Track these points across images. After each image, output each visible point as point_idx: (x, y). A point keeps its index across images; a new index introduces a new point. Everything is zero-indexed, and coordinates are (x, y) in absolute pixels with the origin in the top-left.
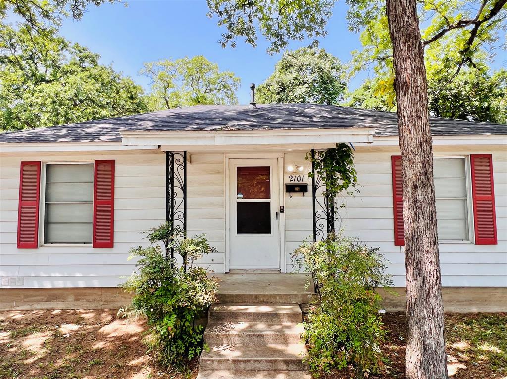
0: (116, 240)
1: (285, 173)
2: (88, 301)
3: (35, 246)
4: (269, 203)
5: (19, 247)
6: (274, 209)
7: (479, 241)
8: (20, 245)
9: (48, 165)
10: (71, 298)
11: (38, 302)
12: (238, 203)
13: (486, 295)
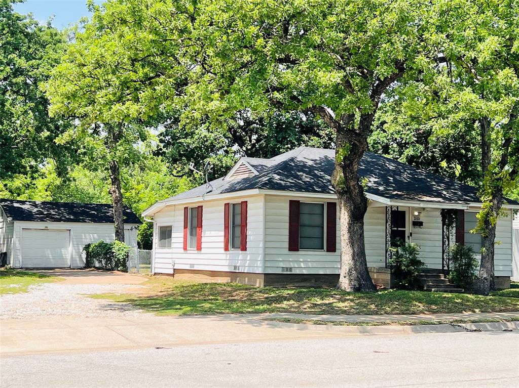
0: (337, 248)
1: (413, 215)
3: (297, 250)
4: (405, 231)
6: (407, 234)
8: (290, 249)
9: (301, 203)
11: (297, 282)
12: (391, 230)
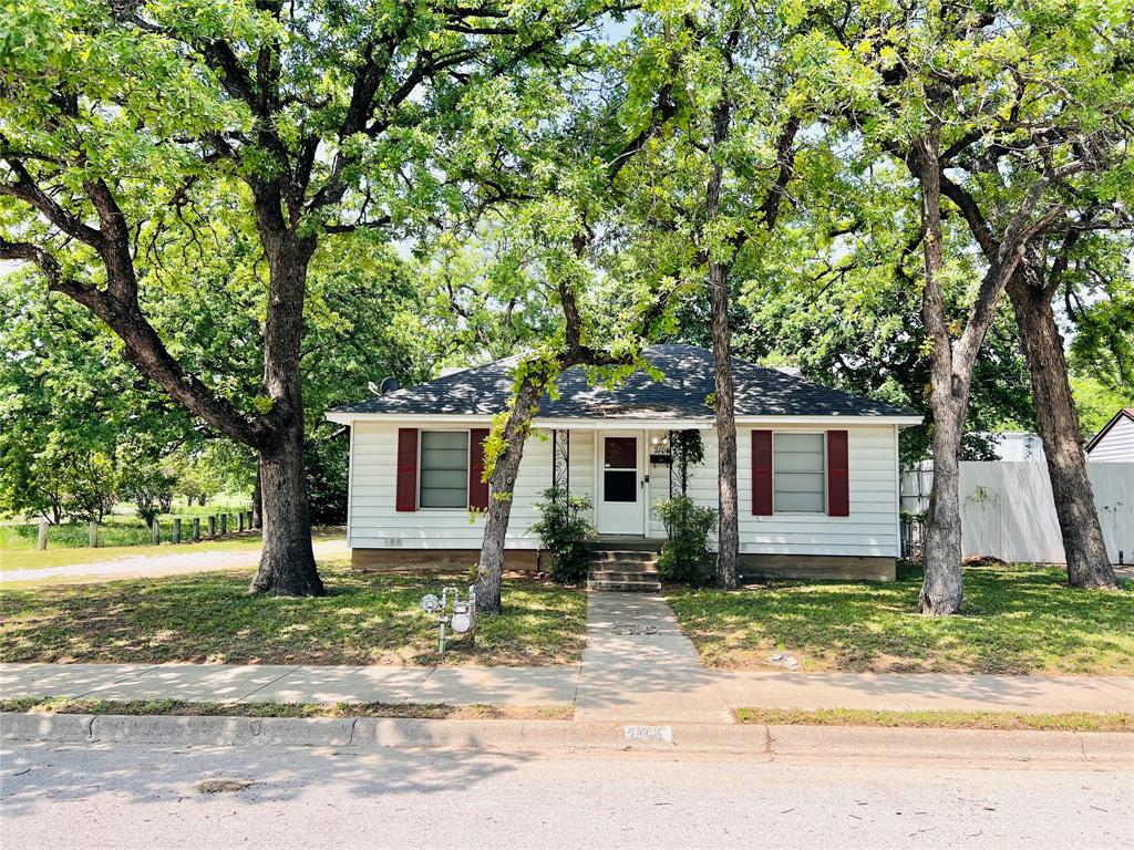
1: (651, 444)
2: (462, 562)
3: (412, 509)
4: (635, 473)
5: (398, 510)
6: (639, 478)
7: (832, 513)
8: (399, 508)
9: (423, 432)
10: (446, 560)
11: (414, 563)
12: (606, 473)
13: (838, 564)
